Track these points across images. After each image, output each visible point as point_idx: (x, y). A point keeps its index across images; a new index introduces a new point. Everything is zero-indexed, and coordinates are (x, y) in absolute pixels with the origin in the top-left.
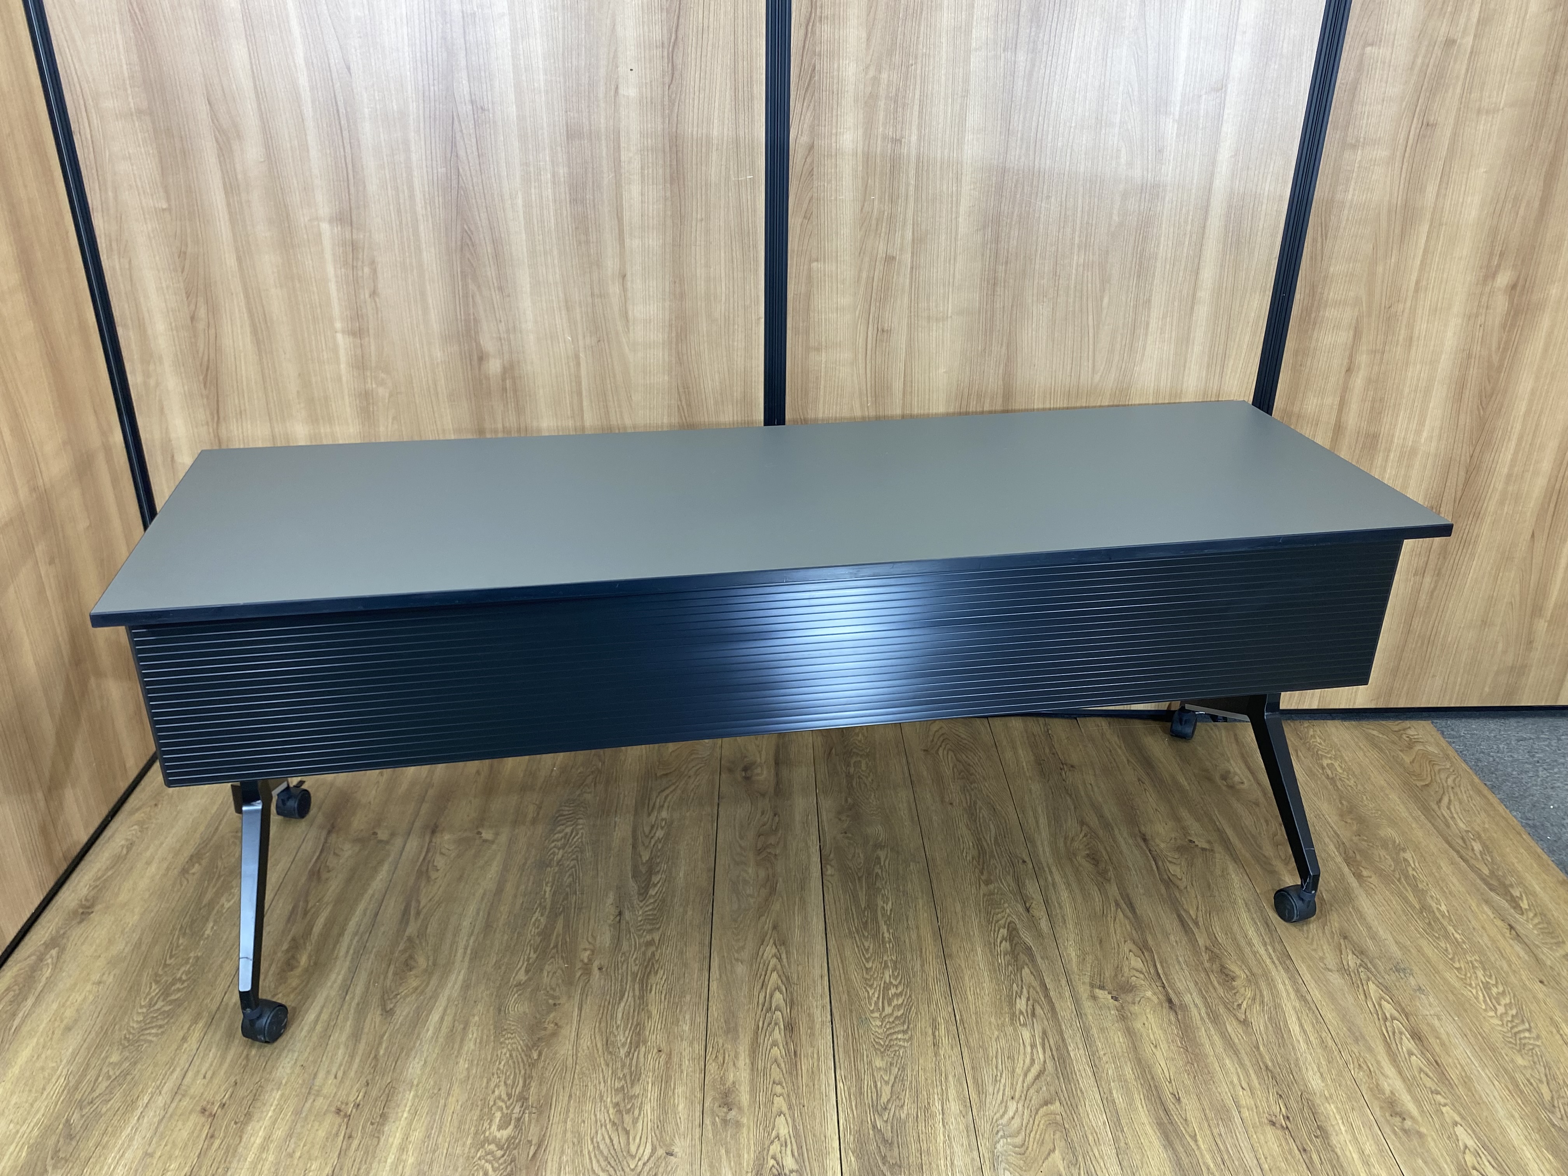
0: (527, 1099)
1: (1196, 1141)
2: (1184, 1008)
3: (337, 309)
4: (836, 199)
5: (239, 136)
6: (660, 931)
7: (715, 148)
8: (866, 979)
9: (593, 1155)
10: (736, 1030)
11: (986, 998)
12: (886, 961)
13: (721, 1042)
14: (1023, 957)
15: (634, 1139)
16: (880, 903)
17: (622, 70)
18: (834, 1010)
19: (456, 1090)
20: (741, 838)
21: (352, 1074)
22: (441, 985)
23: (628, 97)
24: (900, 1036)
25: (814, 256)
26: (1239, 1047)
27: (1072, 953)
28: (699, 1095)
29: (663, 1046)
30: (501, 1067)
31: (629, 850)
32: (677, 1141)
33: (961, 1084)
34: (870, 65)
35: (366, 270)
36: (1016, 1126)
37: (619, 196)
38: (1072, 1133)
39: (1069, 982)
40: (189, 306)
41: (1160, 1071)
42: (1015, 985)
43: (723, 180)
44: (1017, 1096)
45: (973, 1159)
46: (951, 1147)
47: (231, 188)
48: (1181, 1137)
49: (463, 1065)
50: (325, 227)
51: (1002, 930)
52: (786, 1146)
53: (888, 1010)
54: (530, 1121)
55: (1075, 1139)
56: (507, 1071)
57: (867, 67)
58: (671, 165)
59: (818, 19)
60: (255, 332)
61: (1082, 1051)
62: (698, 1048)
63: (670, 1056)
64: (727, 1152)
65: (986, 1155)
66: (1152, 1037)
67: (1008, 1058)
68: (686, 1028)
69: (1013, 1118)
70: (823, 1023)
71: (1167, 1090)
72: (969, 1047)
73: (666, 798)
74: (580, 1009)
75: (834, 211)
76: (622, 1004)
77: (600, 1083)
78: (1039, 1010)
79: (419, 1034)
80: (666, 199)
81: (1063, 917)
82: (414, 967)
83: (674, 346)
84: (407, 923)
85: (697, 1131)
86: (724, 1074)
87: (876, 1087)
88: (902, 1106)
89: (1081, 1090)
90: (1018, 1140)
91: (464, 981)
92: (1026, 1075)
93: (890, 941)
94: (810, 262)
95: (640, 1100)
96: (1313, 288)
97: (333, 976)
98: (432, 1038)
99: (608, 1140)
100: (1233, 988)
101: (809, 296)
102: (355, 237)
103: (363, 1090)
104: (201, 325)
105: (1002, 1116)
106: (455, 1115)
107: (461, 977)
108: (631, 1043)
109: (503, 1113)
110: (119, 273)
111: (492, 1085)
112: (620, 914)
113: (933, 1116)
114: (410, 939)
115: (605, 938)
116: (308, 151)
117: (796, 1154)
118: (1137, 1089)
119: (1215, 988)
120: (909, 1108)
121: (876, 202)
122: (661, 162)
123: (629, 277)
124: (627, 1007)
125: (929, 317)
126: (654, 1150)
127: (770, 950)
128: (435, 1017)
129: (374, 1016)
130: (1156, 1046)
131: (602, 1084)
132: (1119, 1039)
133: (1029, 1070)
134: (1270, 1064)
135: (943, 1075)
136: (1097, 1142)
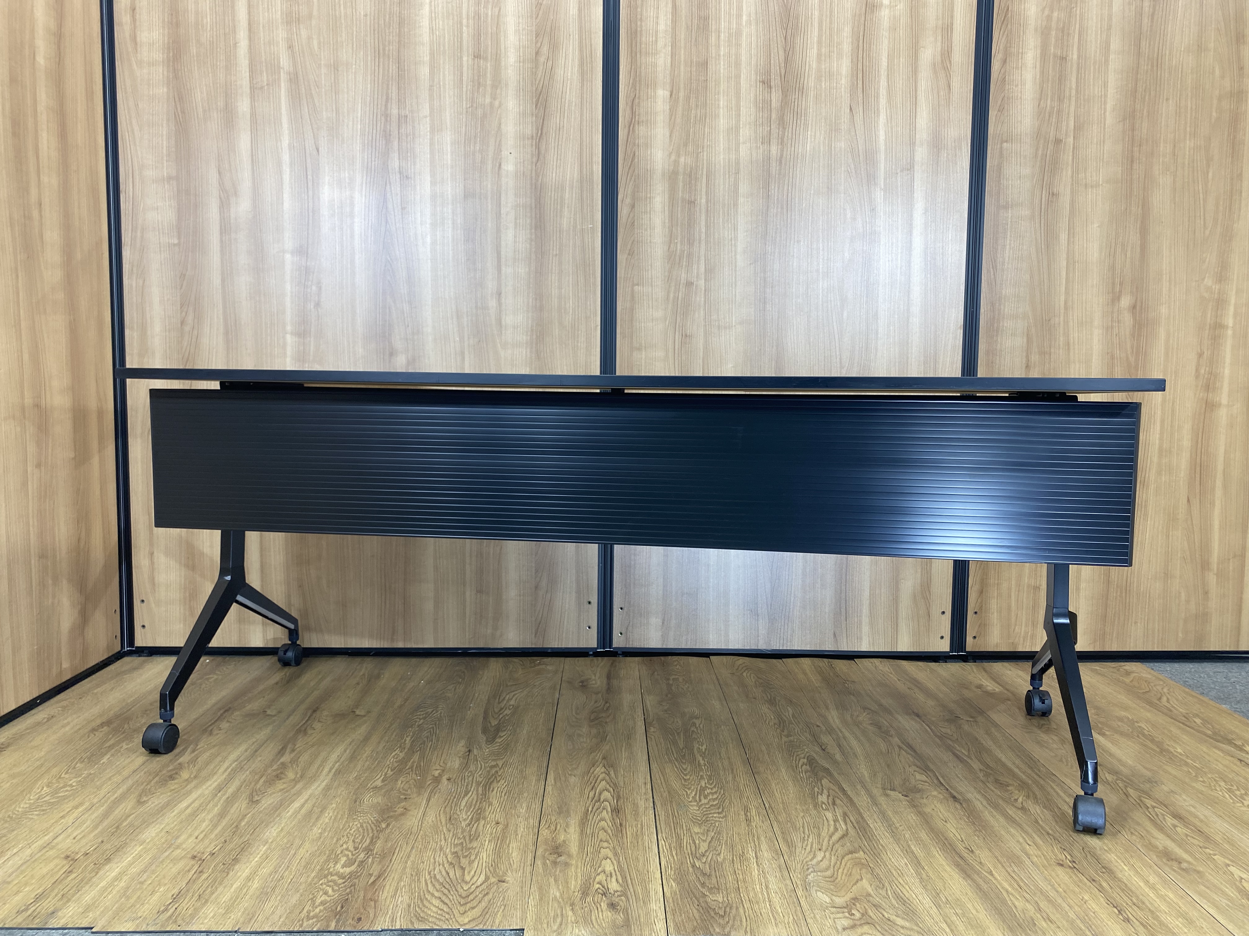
0: (371, 850)
1: (992, 875)
2: (968, 801)
3: (289, 316)
4: (650, 242)
5: (236, 194)
6: (504, 760)
7: (566, 206)
8: (684, 785)
9: (429, 882)
10: (568, 811)
11: (791, 795)
12: (701, 776)
13: (553, 819)
14: (821, 774)
15: (469, 872)
16: (696, 745)
17: (505, 153)
18: (656, 801)
19: (307, 845)
20: (577, 714)
21: (213, 836)
22: (305, 788)
23: (507, 171)
24: (715, 815)
25: (635, 282)
26: (1021, 822)
27: (865, 772)
28: (531, 847)
29: (502, 820)
30: (352, 832)
31: (481, 719)
32: (509, 873)
33: (772, 842)
34: (672, 152)
35: (314, 288)
36: (824, 866)
37: (498, 238)
38: (877, 870)
39: (864, 787)
40: (181, 313)
41: (952, 835)
42: (816, 789)
43: (572, 228)
44: (824, 848)
45: (786, 885)
46: (765, 877)
47: (225, 229)
48: (978, 873)
49: (316, 831)
50: (288, 256)
51: (802, 760)
52: (611, 876)
53: (704, 801)
54: (373, 863)
55: (880, 873)
56: (356, 834)
57: (671, 154)
58: (536, 217)
59: (636, 123)
60: (226, 333)
61: (880, 824)
62: (533, 822)
63: (507, 826)
64: (556, 881)
65: (799, 882)
66: (941, 816)
67: (814, 828)
68: (523, 811)
69: (821, 861)
70: (646, 808)
71: (960, 847)
72: (778, 821)
73: (514, 695)
74: (428, 801)
75: (649, 251)
76: (466, 798)
77: (441, 841)
78: (838, 802)
79: (279, 814)
80: (531, 240)
81: (854, 753)
82: (283, 778)
83: (534, 345)
84: (282, 755)
85: (529, 869)
86: (556, 836)
87: (695, 843)
88: (719, 854)
89: (882, 845)
90: (829, 873)
91: (327, 785)
92: (831, 837)
93: (705, 765)
94: (633, 285)
95: (477, 850)
96: (993, 304)
97: (209, 783)
98: (291, 816)
99: (444, 873)
100: (1007, 791)
101: (632, 309)
102: (308, 264)
103: (221, 845)
104: (187, 328)
105: (811, 860)
106: (303, 860)
107: (324, 783)
108: (472, 819)
109: (348, 859)
110: (134, 289)
111: (341, 842)
112: (469, 751)
113: (748, 860)
114: (283, 764)
115: (456, 763)
116: (283, 204)
117: (620, 881)
118: (933, 845)
119: (993, 791)
120: (724, 854)
121: (679, 245)
122: (529, 214)
123: (503, 295)
124: (471, 799)
125: (719, 326)
126: (487, 878)
127: (599, 770)
128: (296, 805)
129: (242, 804)
130: (946, 822)
131: (443, 841)
132: (912, 817)
133: (833, 834)
134: (1050, 832)
135: (756, 837)
136: (902, 875)
